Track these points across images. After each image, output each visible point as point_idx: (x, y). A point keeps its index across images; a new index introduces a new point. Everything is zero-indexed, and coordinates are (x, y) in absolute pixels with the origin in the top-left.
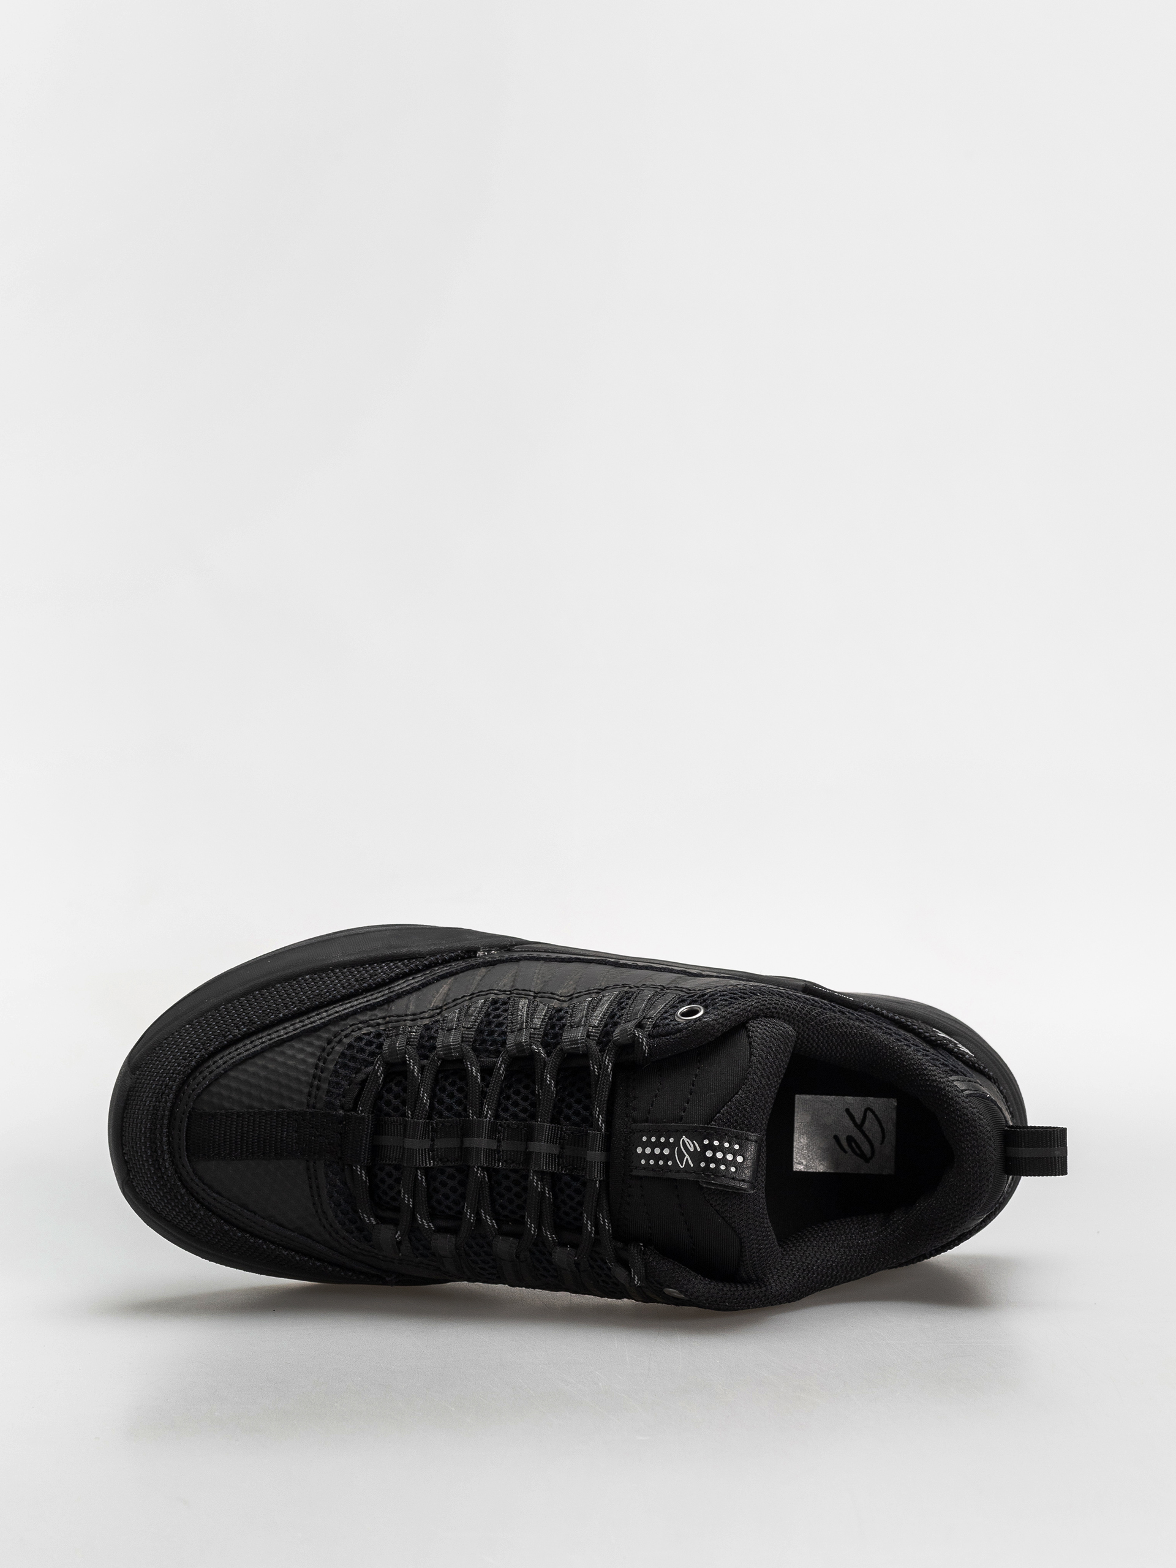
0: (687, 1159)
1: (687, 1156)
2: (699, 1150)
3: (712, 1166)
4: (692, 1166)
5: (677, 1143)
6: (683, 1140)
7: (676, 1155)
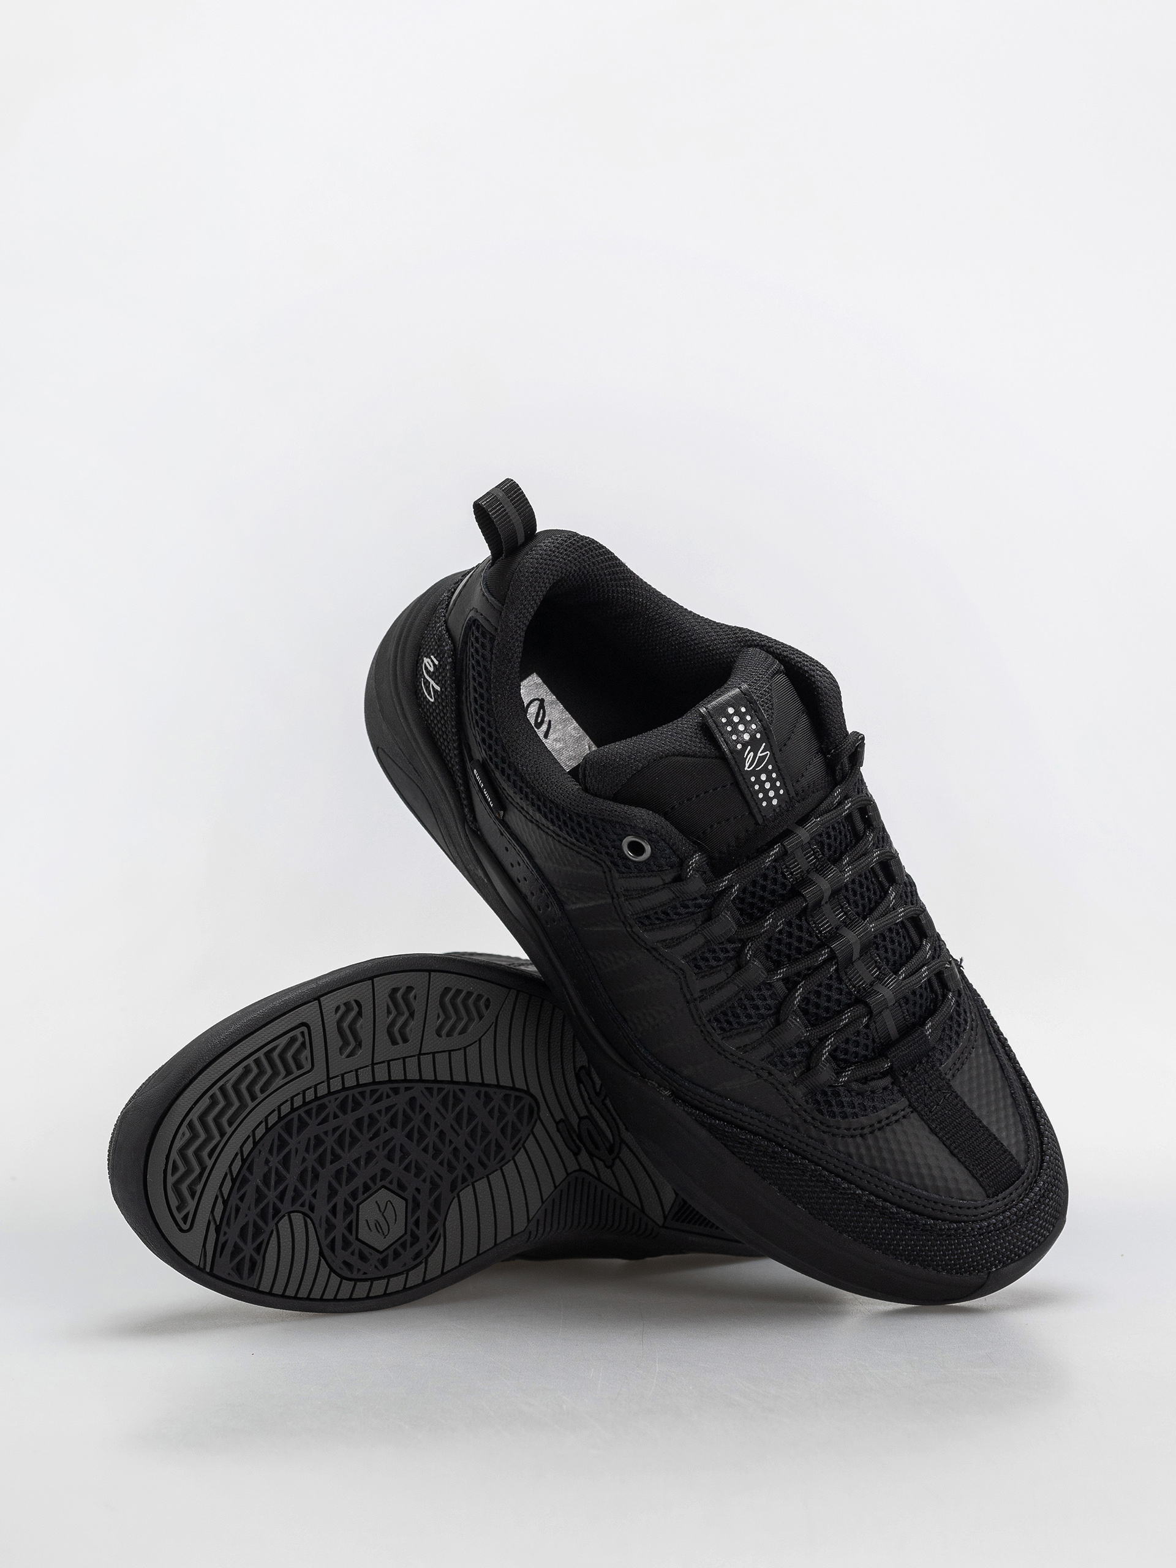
0: (761, 753)
1: (759, 754)
2: (749, 747)
3: (748, 718)
4: (764, 744)
5: (754, 772)
6: (748, 768)
7: (763, 765)
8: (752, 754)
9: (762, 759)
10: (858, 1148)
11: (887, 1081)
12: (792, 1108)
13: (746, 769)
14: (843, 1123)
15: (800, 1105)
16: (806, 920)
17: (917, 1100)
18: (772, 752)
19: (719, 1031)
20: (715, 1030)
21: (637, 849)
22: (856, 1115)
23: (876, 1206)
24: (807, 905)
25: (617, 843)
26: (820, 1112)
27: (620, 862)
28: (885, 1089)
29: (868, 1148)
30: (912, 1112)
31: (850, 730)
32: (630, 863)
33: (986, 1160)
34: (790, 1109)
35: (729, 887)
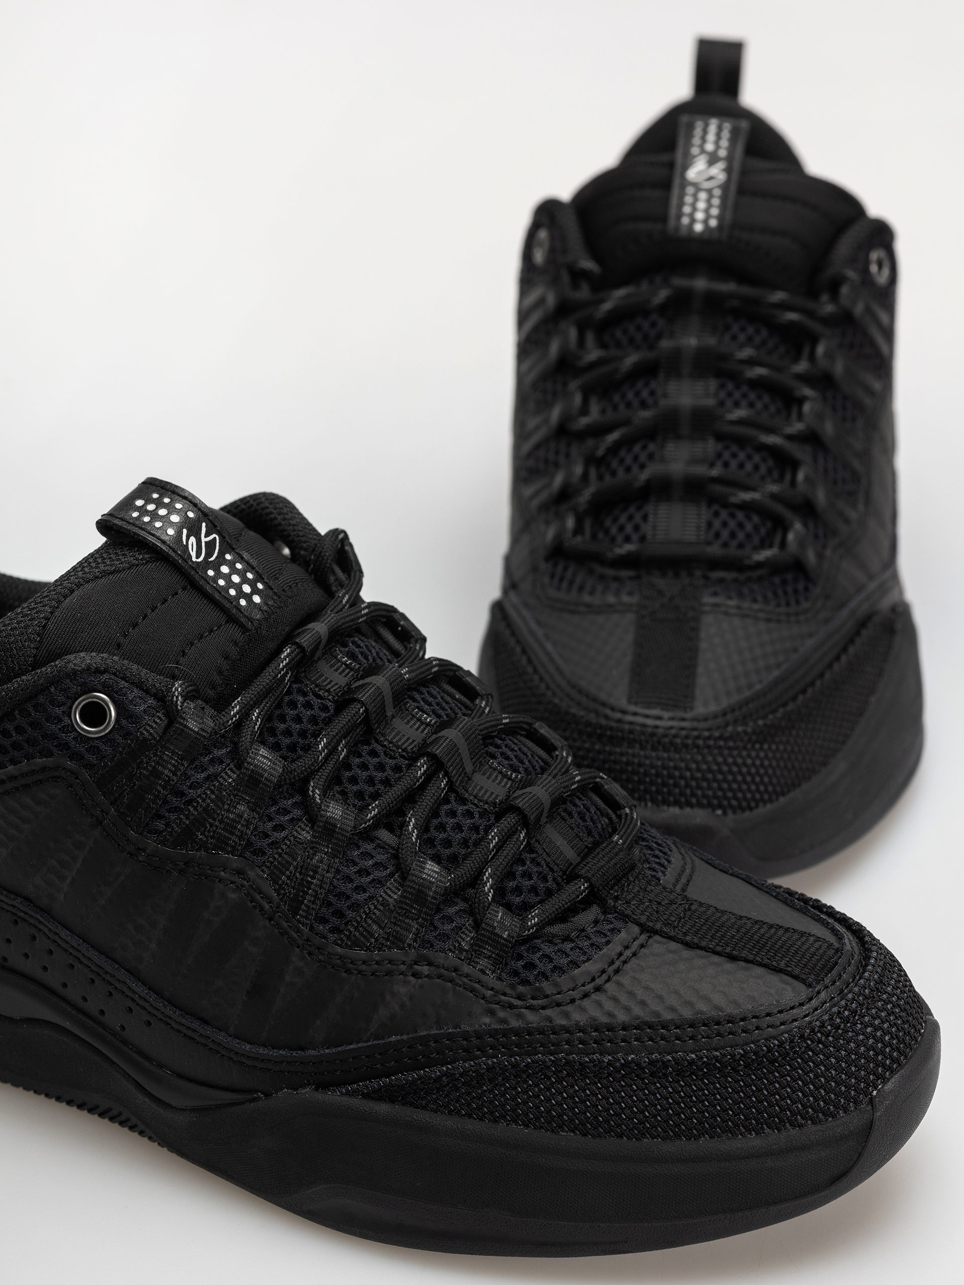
0: (205, 536)
1: (204, 539)
2: (185, 530)
5: (208, 564)
7: (216, 553)
8: (192, 540)
9: (210, 545)
10: (599, 1004)
11: (594, 912)
12: (484, 998)
13: (194, 559)
14: (563, 981)
15: (492, 989)
16: (377, 741)
17: (648, 919)
18: (219, 534)
19: (332, 937)
20: (325, 938)
21: (95, 714)
22: (575, 964)
23: (666, 1065)
24: (366, 711)
25: (66, 720)
26: (525, 982)
27: (82, 749)
28: (596, 922)
29: (615, 999)
30: (650, 937)
31: (323, 531)
32: (97, 742)
33: (782, 947)
34: (482, 1001)
35: (245, 714)
